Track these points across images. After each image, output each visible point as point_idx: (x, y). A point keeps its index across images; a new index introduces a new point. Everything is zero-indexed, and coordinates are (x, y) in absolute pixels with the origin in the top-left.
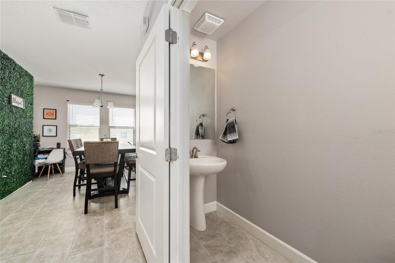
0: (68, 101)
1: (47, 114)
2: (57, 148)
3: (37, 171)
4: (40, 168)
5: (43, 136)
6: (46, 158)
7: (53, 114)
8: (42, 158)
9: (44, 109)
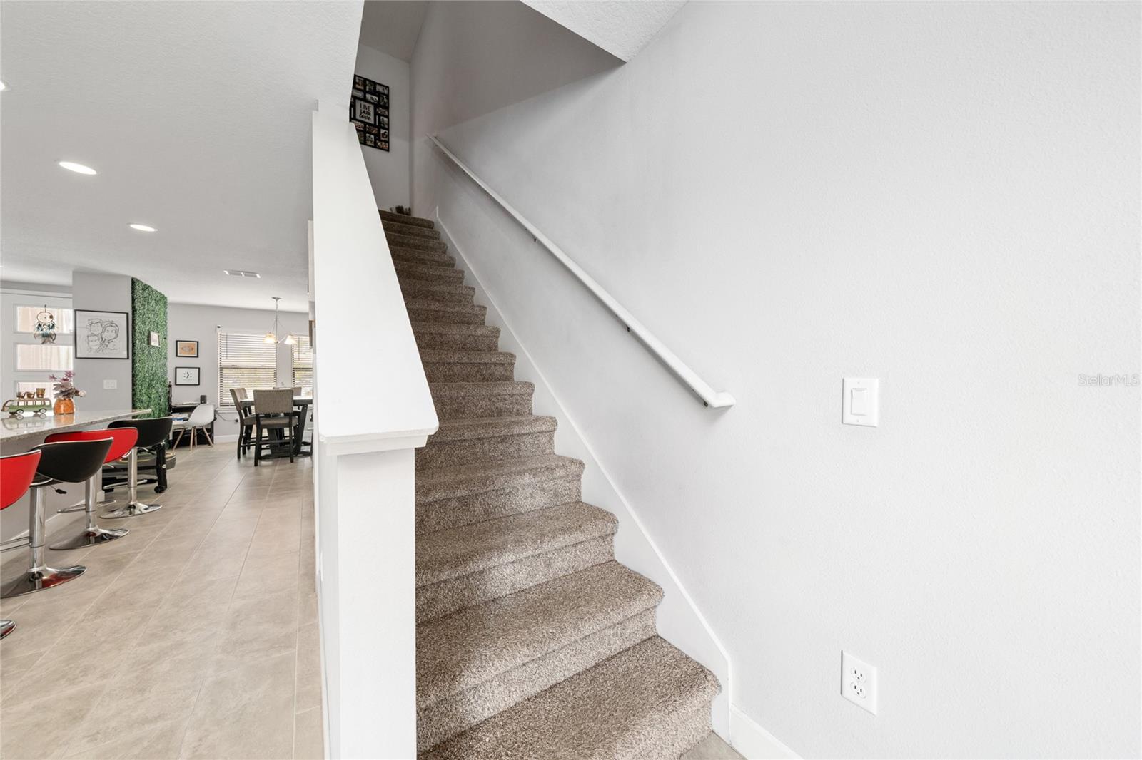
0: (219, 327)
1: (182, 349)
2: (201, 403)
3: (171, 438)
4: (176, 434)
5: (176, 384)
6: (185, 419)
7: (192, 349)
8: (179, 418)
9: (177, 341)
